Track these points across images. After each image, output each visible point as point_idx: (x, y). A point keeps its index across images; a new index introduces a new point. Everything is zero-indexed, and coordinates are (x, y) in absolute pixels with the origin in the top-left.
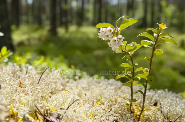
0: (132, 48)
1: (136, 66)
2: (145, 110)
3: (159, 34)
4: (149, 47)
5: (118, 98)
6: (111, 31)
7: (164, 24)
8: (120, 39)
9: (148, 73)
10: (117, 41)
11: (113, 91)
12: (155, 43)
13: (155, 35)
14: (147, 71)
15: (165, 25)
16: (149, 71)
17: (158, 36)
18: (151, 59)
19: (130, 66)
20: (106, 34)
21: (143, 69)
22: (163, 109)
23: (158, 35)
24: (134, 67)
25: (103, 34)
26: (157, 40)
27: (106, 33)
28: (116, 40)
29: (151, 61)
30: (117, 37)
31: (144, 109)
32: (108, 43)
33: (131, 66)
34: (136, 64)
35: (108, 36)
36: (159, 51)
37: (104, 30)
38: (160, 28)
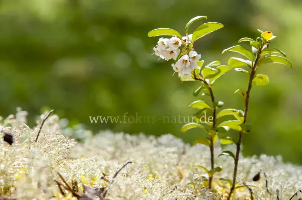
0: (213, 73)
1: (220, 106)
2: (238, 187)
3: (262, 48)
4: (244, 71)
5: (183, 169)
6: (177, 43)
7: (269, 32)
8: (194, 58)
9: (242, 118)
10: (188, 62)
11: (176, 156)
12: (254, 63)
13: (254, 49)
14: (240, 114)
15: (271, 33)
16: (243, 114)
17: (260, 52)
18: (248, 93)
19: (208, 107)
20: (169, 50)
21: (234, 111)
22: (271, 185)
23: (260, 50)
24: (217, 108)
25: (164, 48)
26: (258, 58)
27: (168, 47)
28: (186, 61)
29: (248, 97)
30: (188, 54)
31: (236, 186)
32: (173, 65)
33: (210, 106)
34: (221, 103)
35: (172, 52)
36: (262, 78)
37: (165, 43)
38: (263, 38)
